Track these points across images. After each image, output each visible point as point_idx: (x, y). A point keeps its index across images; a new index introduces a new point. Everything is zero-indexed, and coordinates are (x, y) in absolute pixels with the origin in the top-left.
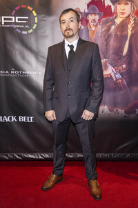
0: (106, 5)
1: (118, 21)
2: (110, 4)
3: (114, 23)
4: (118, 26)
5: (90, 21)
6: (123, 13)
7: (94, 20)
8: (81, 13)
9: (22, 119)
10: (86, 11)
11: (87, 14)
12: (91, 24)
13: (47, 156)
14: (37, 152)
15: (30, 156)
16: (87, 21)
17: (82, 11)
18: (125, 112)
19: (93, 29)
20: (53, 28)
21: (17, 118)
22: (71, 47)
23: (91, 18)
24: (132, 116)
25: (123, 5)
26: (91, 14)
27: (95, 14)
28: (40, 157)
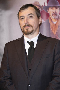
5: (51, 14)
7: (55, 14)
8: (40, 6)
10: (46, 4)
11: (47, 8)
12: (53, 18)
16: (48, 15)
17: (42, 4)
19: (55, 23)
20: (10, 23)
22: (31, 44)
23: (51, 11)
26: (52, 7)
27: (56, 7)
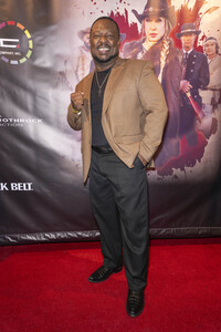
0: (130, 22)
1: (147, 46)
2: (136, 21)
3: (142, 48)
4: (148, 53)
6: (154, 35)
9: (16, 187)
13: (53, 236)
14: (39, 232)
15: (29, 237)
18: (159, 173)
21: (9, 186)
24: (168, 178)
25: (153, 22)
28: (43, 239)
